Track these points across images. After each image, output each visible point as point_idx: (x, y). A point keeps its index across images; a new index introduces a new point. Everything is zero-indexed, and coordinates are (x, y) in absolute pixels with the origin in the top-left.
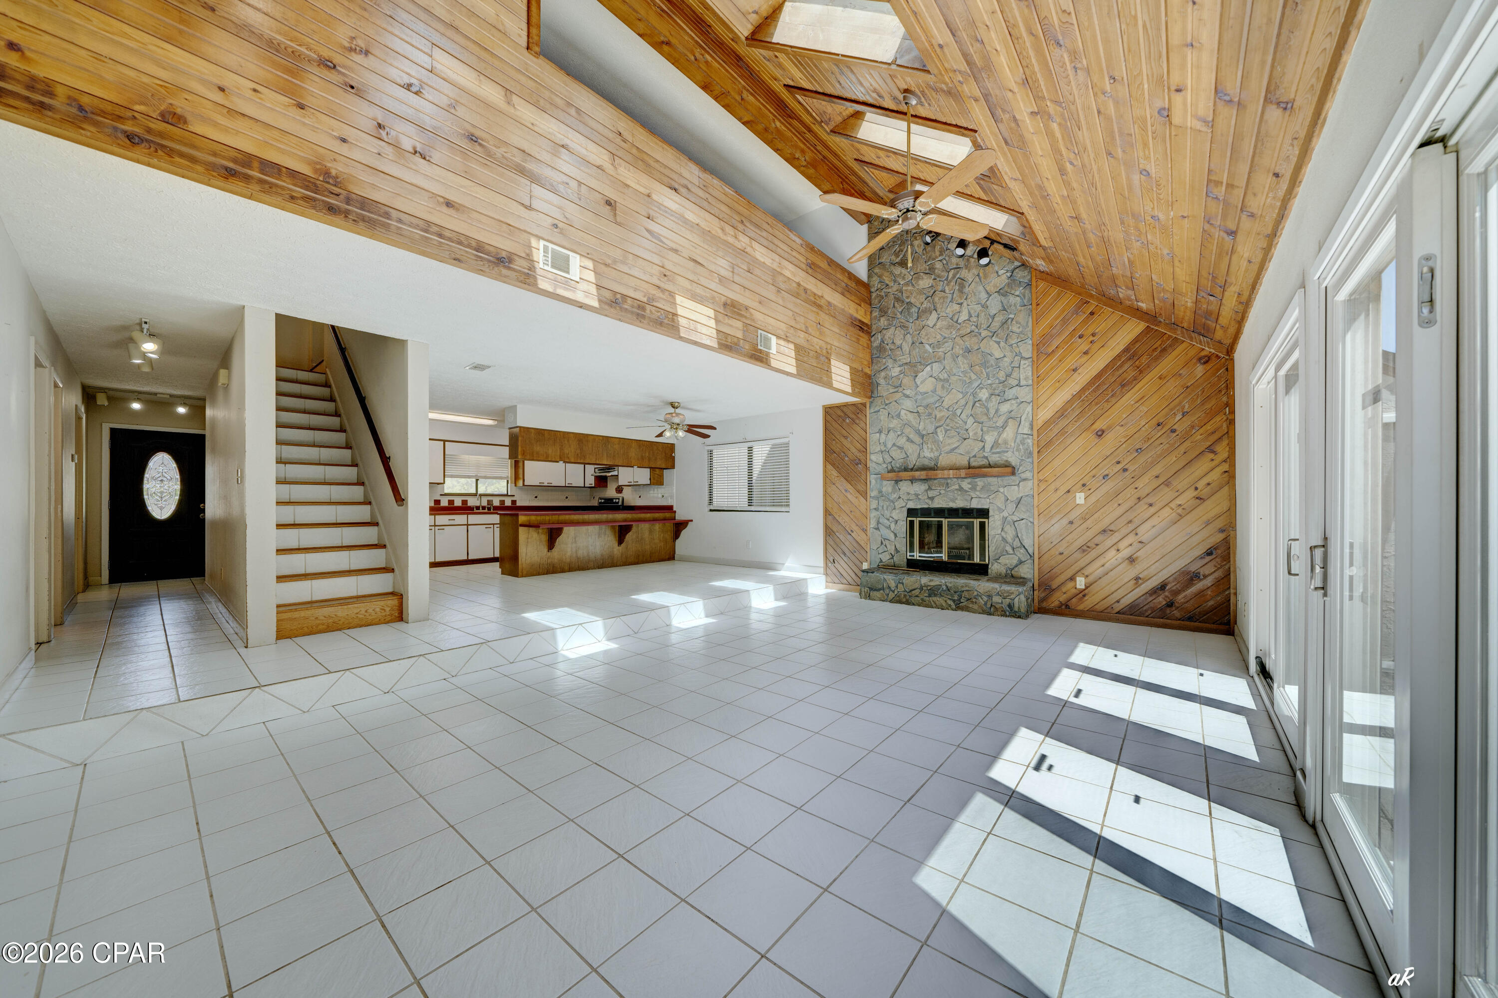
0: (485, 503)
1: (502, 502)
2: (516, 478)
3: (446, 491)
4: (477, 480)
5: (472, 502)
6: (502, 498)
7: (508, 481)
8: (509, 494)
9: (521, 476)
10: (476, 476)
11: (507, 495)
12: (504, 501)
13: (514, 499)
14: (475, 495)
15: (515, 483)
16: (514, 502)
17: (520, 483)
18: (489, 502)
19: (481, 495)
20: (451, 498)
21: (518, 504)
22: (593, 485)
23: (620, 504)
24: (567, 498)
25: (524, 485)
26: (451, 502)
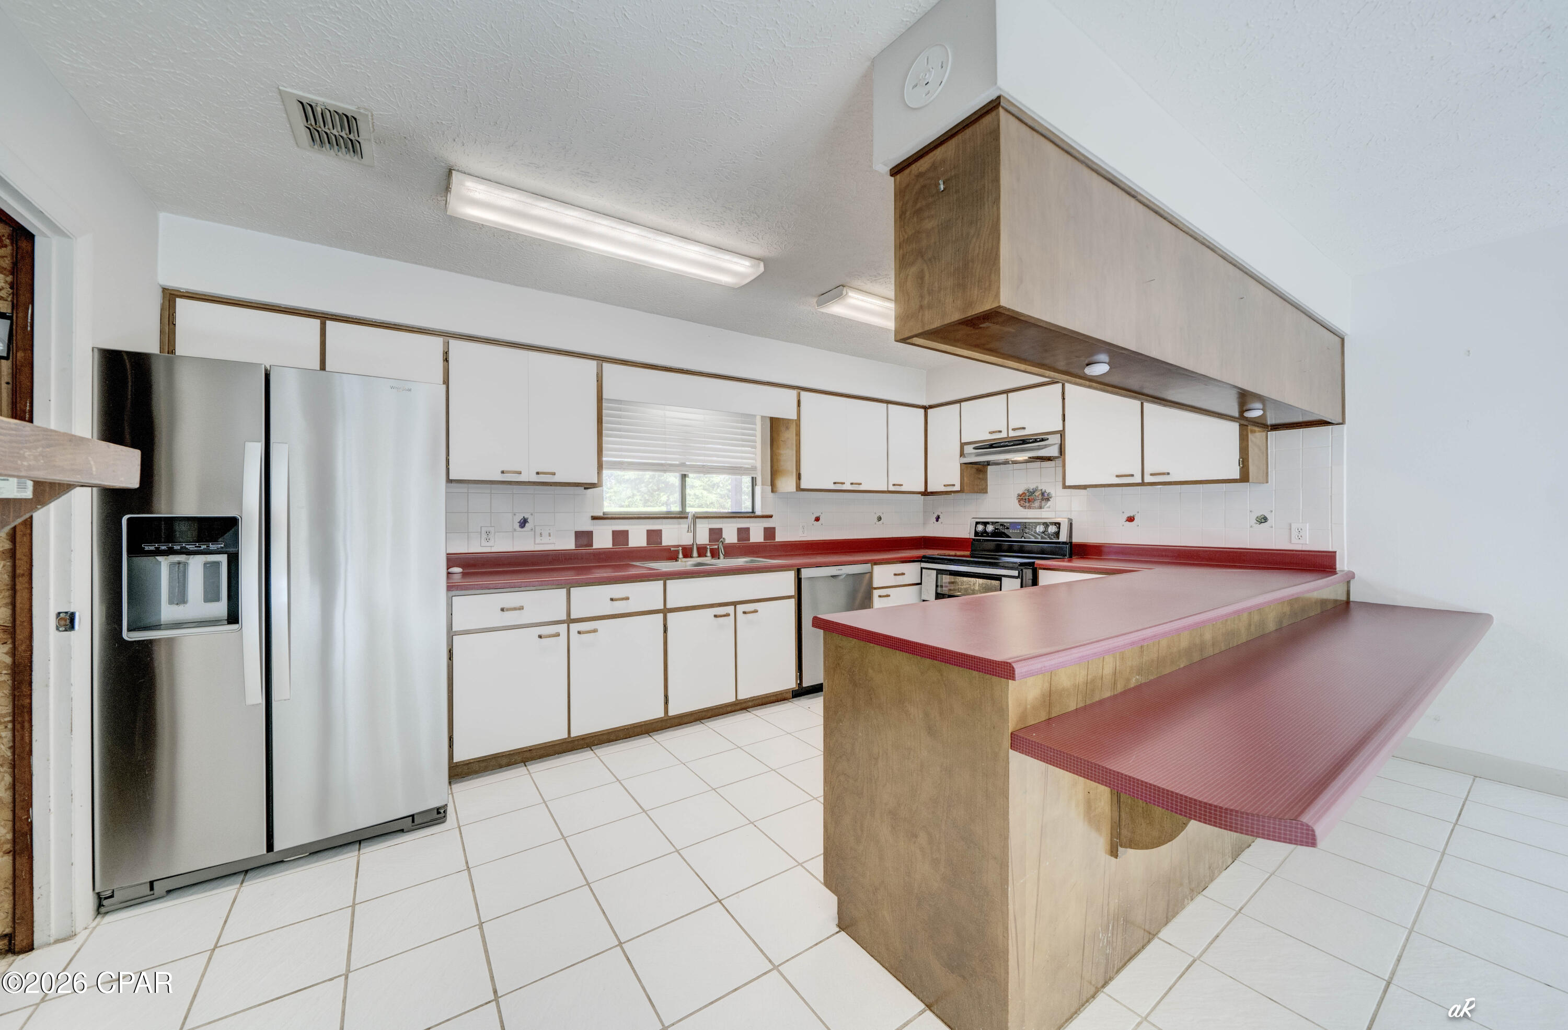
0: (703, 538)
1: (743, 533)
2: (775, 473)
3: (609, 507)
4: (684, 477)
5: (673, 535)
6: (743, 523)
7: (754, 480)
8: (758, 512)
9: (790, 465)
10: (683, 465)
11: (752, 515)
12: (747, 530)
13: (768, 523)
14: (681, 516)
15: (773, 485)
16: (770, 533)
17: (787, 484)
18: (716, 534)
19: (697, 517)
20: (620, 526)
21: (780, 537)
22: (957, 488)
23: (1063, 537)
24: (880, 519)
25: (799, 488)
26: (620, 537)
